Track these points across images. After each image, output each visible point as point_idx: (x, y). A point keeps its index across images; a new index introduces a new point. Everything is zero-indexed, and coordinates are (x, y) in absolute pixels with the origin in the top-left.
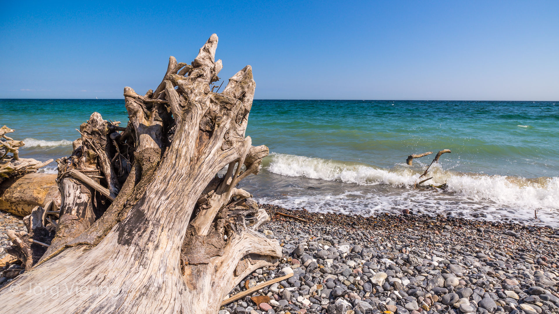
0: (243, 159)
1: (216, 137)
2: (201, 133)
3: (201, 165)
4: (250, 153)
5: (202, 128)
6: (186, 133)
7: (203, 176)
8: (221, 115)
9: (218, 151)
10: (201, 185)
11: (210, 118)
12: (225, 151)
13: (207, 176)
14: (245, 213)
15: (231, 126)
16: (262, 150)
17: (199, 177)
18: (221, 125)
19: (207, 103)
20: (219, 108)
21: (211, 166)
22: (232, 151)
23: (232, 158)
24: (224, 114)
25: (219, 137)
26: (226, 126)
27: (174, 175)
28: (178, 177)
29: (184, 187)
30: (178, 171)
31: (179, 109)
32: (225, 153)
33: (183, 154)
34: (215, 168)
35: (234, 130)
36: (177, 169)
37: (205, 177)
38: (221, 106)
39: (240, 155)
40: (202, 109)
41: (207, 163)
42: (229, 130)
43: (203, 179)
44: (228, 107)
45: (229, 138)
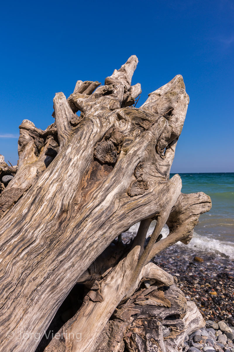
0: (165, 215)
1: (120, 170)
2: (97, 166)
3: (81, 222)
4: (179, 204)
5: (99, 156)
6: (66, 159)
7: (80, 245)
8: (131, 138)
9: (120, 196)
10: (73, 265)
11: (114, 143)
12: (134, 198)
13: (91, 245)
14: (164, 314)
15: (148, 156)
16: (201, 201)
17: (71, 247)
18: (131, 152)
19: (110, 118)
20: (129, 127)
21: (103, 224)
22: (146, 198)
23: (146, 211)
24: (137, 136)
25: (124, 171)
26: (138, 153)
27: (13, 241)
28: (21, 245)
29: (28, 271)
30: (26, 231)
31: (67, 128)
32: (133, 202)
33: (50, 196)
34: (111, 230)
35: (153, 164)
36: (26, 227)
37: (85, 248)
38: (133, 124)
39: (161, 207)
40: (102, 126)
41: (96, 219)
42: (143, 161)
43: (79, 254)
44: (144, 126)
45: (143, 176)
